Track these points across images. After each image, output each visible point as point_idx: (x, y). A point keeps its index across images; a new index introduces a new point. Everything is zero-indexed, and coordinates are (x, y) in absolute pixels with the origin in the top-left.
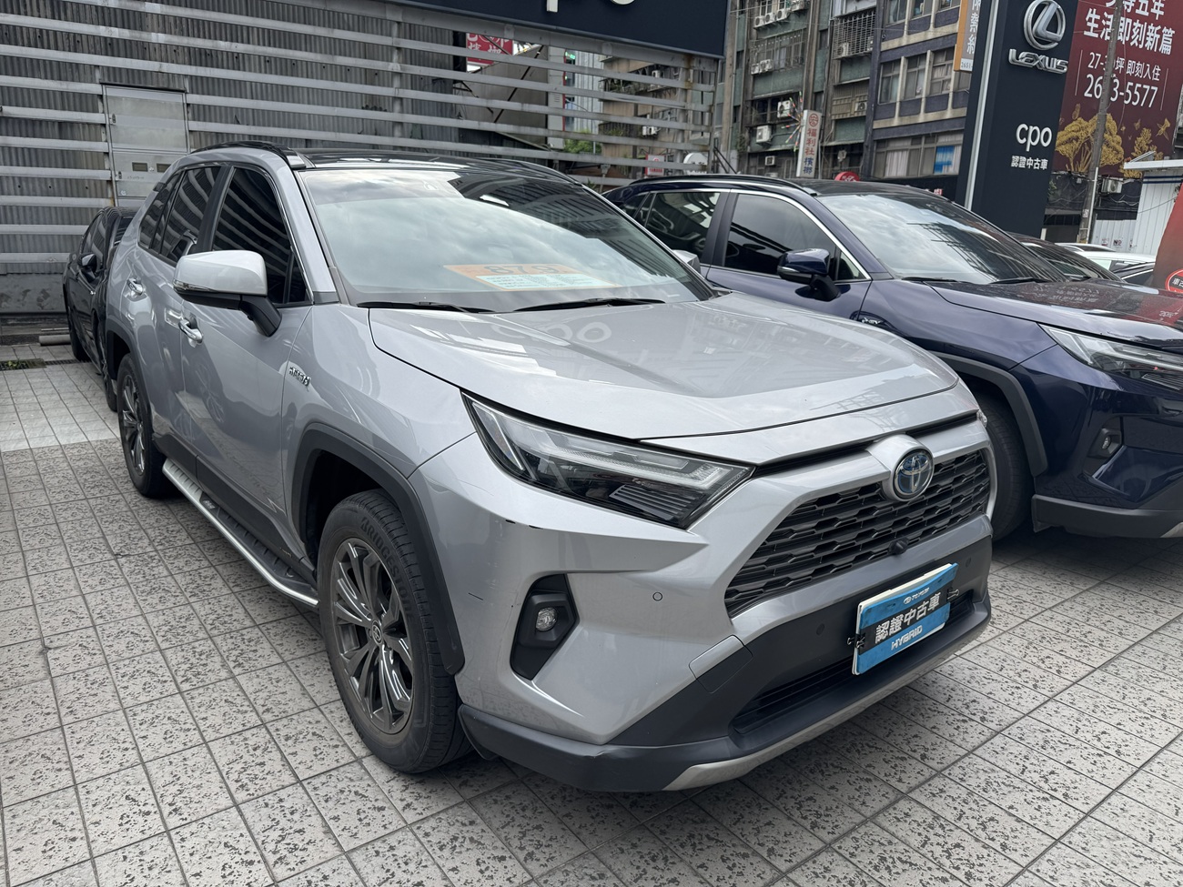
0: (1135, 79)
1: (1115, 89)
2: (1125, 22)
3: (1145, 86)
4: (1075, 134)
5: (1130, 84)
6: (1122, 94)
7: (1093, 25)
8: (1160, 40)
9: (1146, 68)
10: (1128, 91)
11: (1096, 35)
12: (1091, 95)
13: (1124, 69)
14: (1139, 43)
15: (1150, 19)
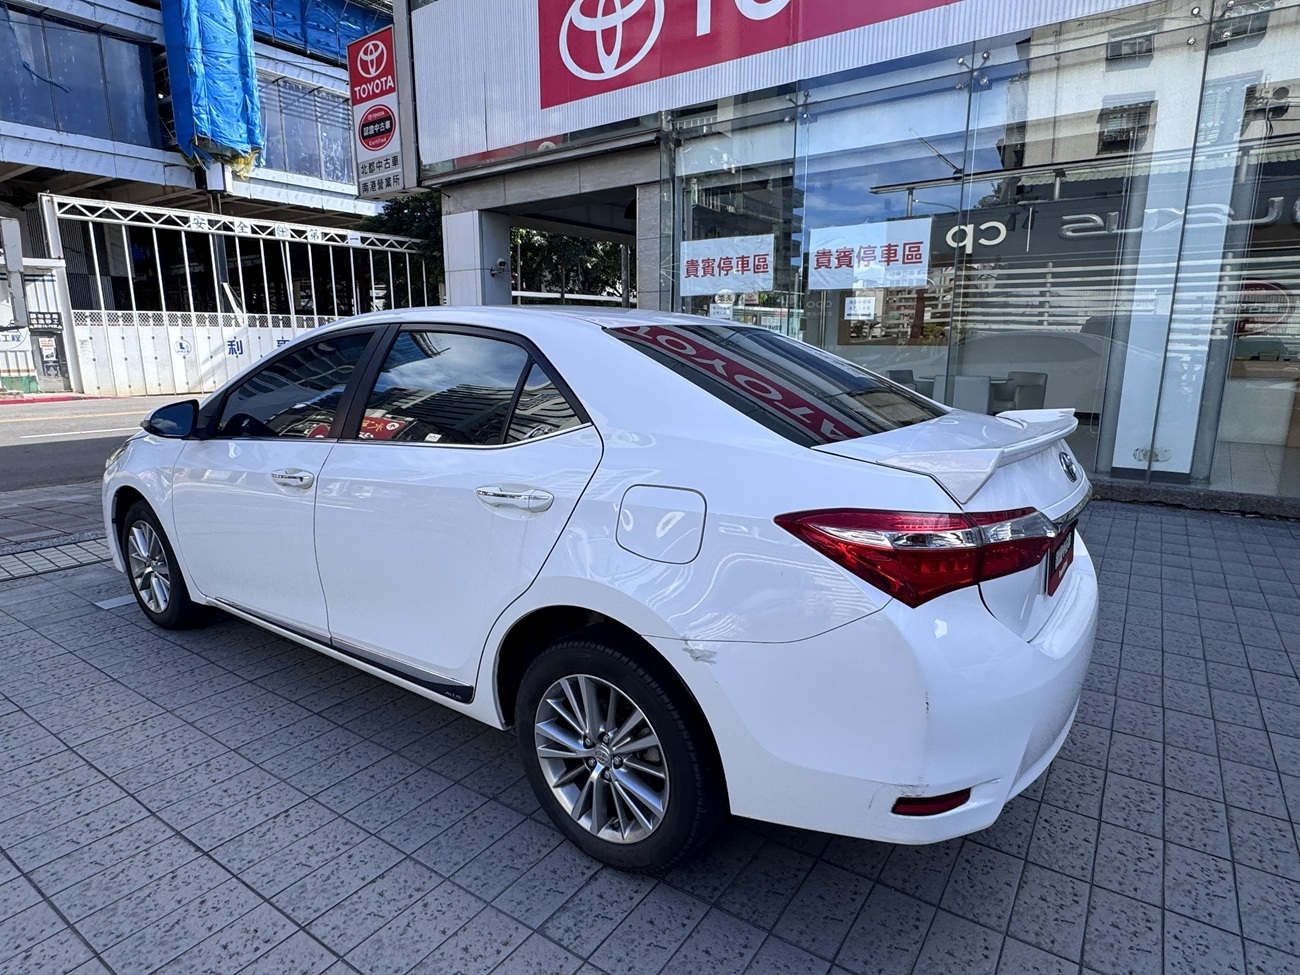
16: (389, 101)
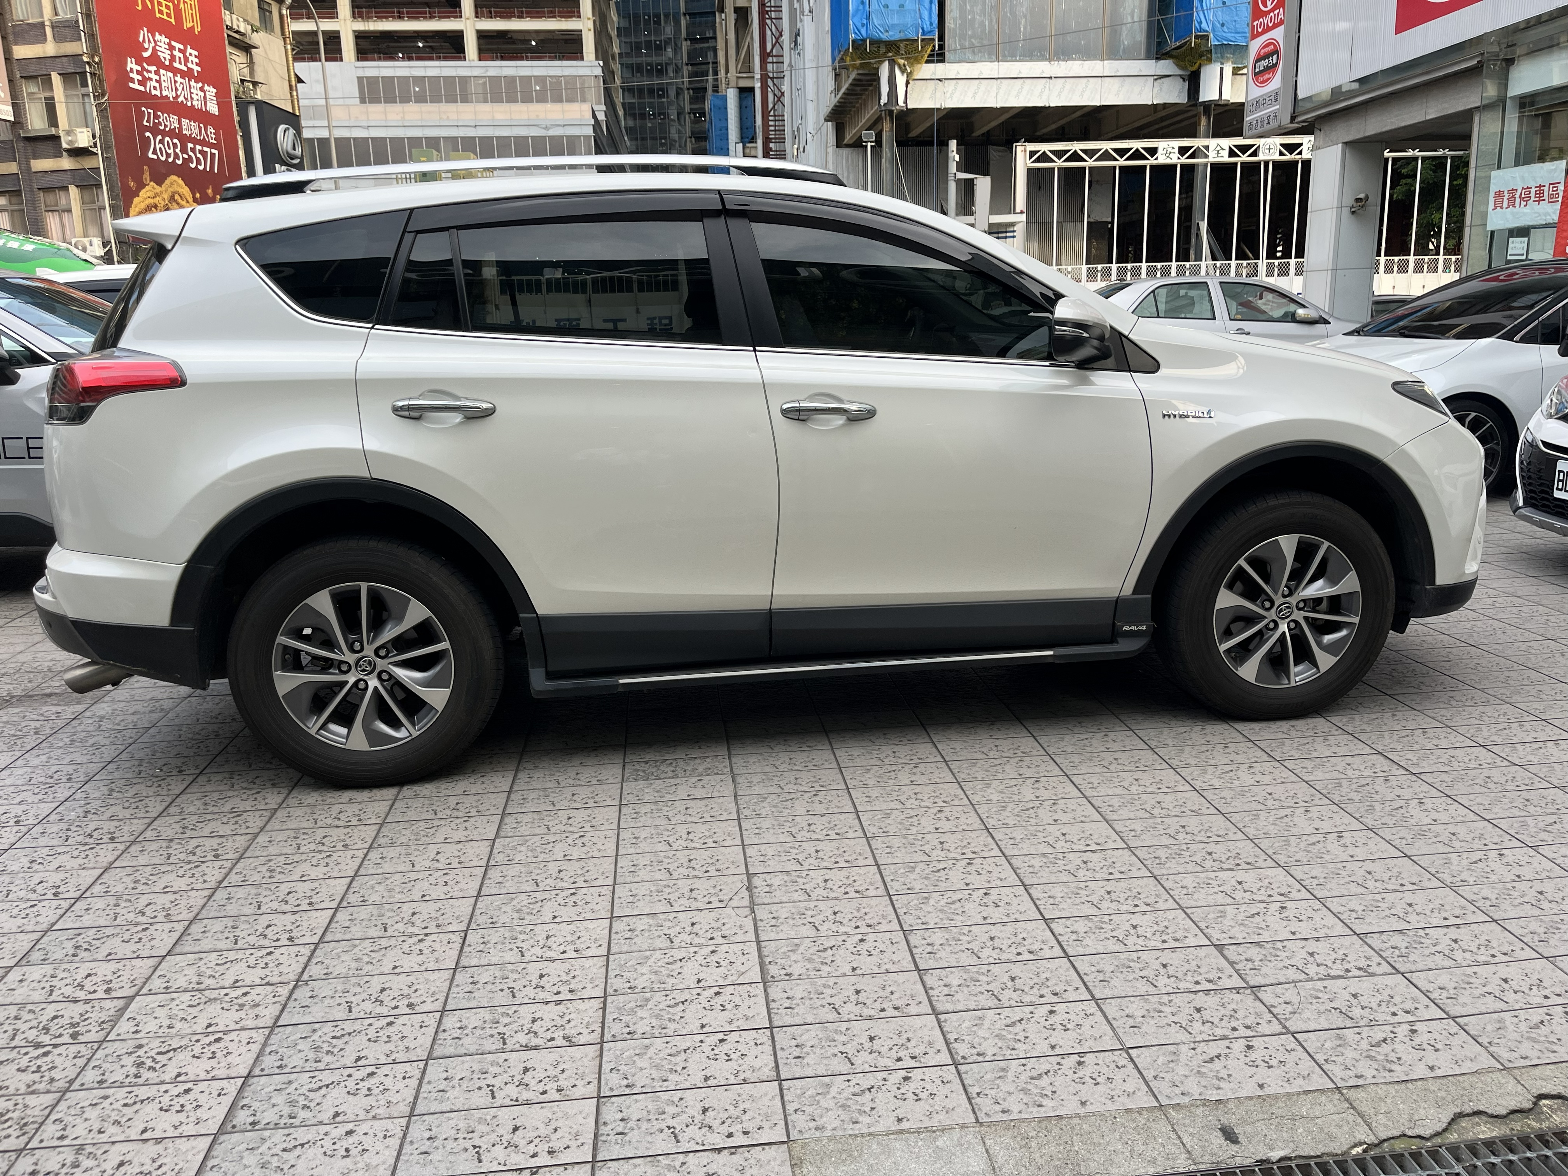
0: (195, 141)
1: (178, 151)
2: (166, 75)
3: (205, 149)
4: (151, 201)
5: (190, 145)
6: (186, 156)
7: (137, 77)
8: (205, 97)
9: (200, 128)
10: (191, 153)
11: (142, 88)
12: (155, 157)
13: (180, 128)
14: (186, 99)
15: (188, 74)
16: (1278, 34)
